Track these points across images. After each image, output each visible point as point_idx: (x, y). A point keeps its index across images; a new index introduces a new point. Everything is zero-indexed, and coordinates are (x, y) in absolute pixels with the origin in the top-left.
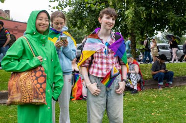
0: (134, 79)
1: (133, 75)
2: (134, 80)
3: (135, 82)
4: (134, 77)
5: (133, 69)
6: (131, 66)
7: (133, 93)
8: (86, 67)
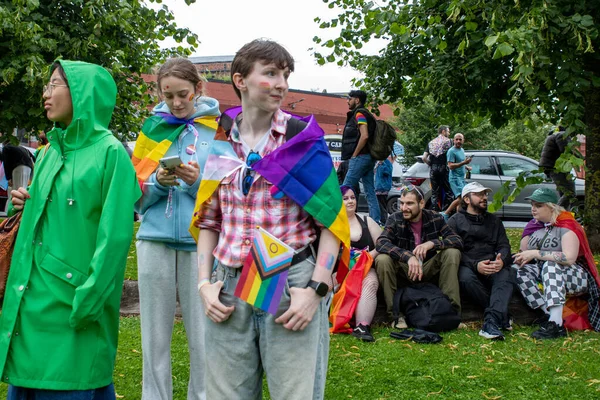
0: (553, 282)
1: (552, 269)
2: (553, 288)
3: (554, 295)
4: (552, 276)
5: (557, 246)
6: (551, 235)
7: (541, 335)
8: (210, 228)
